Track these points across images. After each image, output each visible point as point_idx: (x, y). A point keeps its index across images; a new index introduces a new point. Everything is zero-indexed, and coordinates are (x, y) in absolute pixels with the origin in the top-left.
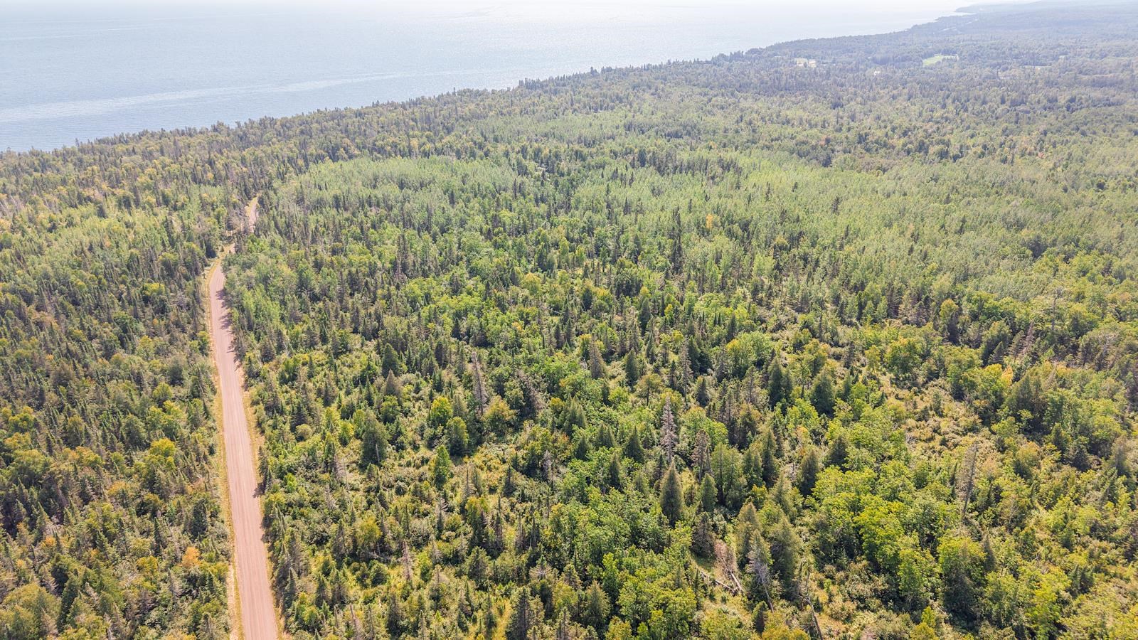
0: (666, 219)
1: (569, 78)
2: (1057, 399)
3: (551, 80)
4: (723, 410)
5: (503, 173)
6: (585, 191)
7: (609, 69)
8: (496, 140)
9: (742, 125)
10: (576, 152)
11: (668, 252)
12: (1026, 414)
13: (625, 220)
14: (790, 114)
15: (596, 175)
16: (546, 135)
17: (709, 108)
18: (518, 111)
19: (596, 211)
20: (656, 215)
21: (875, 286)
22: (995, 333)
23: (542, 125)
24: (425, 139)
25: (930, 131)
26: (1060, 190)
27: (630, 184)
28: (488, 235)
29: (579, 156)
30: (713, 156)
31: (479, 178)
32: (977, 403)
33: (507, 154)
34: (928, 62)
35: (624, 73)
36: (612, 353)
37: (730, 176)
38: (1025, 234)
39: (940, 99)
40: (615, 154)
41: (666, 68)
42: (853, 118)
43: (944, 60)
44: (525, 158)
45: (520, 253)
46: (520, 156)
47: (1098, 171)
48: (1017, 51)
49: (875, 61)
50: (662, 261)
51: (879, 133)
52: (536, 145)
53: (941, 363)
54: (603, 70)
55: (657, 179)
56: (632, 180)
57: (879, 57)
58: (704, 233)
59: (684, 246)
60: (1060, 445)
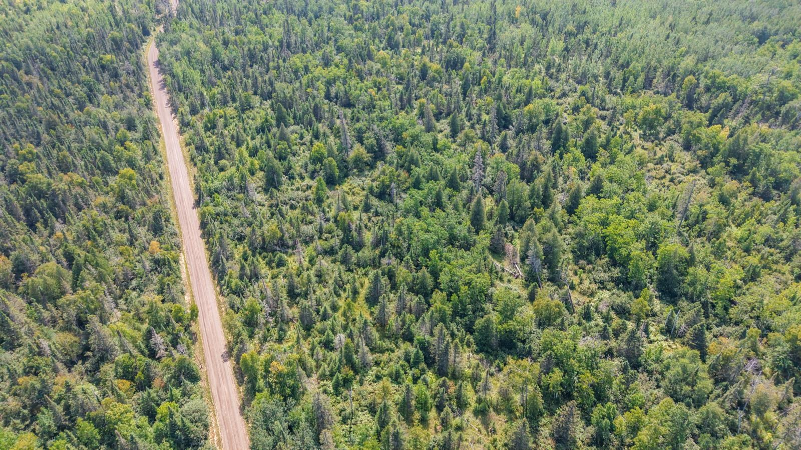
11: (485, 36)
12: (733, 161)
21: (637, 65)
32: (699, 153)
50: (480, 42)
53: (678, 123)
58: (513, 21)
59: (497, 31)
60: (754, 182)
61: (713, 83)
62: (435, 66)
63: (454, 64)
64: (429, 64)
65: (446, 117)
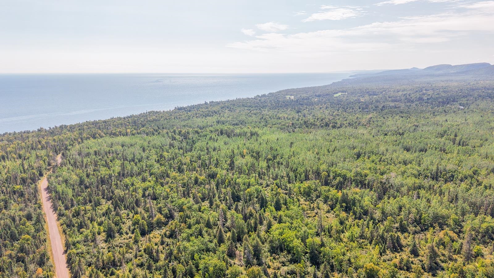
0: (229, 152)
1: (196, 105)
2: (353, 198)
3: (188, 107)
4: (242, 211)
5: (165, 140)
6: (198, 145)
7: (213, 102)
8: (163, 128)
9: (262, 120)
10: (196, 131)
11: (228, 162)
12: (344, 204)
13: (213, 153)
14: (280, 116)
15: (203, 139)
16: (184, 126)
17: (250, 114)
18: (173, 117)
19: (202, 151)
20: (225, 151)
21: (301, 170)
22: (338, 181)
23: (183, 122)
24: (133, 129)
25: (330, 119)
26: (371, 136)
27: (216, 141)
28: (158, 161)
29: (197, 132)
30: (249, 131)
31: (155, 142)
32: (329, 203)
33: (167, 133)
34: (335, 95)
35: (218, 103)
36: (205, 198)
37: (254, 137)
38: (356, 151)
39: (337, 108)
40: (212, 132)
41: (235, 101)
42: (304, 116)
43: (341, 94)
44: (175, 134)
45: (171, 167)
46: (173, 134)
47: (385, 130)
48: (368, 90)
49: (316, 96)
50: (226, 166)
51: (312, 121)
52: (179, 129)
53: (320, 193)
54: (210, 102)
55: (227, 139)
56: (217, 140)
57: (317, 94)
58: (243, 156)
59: (235, 161)
60: (355, 213)
61: (336, 174)
62: (203, 177)
63: (213, 176)
64: (199, 177)
65: (207, 200)
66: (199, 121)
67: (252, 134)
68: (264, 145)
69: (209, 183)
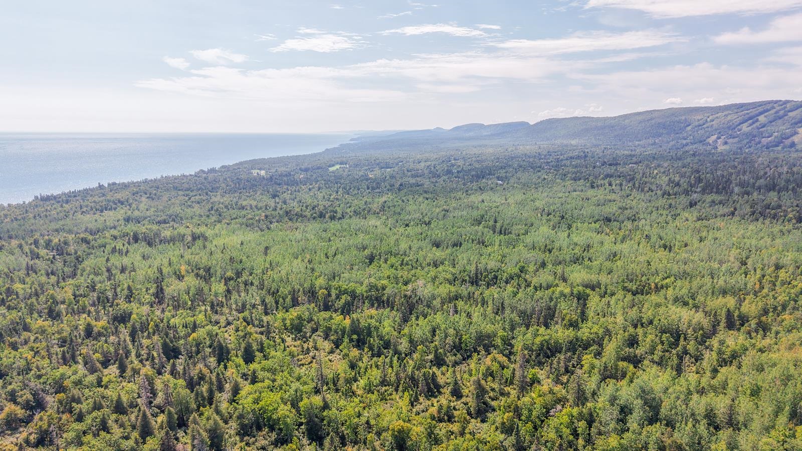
0: (152, 273)
1: (80, 191)
2: (367, 325)
3: (64, 194)
4: (184, 374)
5: (16, 259)
6: (88, 264)
7: (114, 184)
8: (10, 237)
9: (213, 212)
10: (82, 239)
11: (152, 291)
12: (355, 337)
13: (121, 277)
14: (244, 203)
15: (99, 252)
16: (57, 230)
17: (189, 203)
18: (31, 216)
19: (96, 274)
20: (144, 271)
21: (285, 290)
22: (344, 301)
23: (52, 224)
25: (327, 206)
26: (388, 229)
27: (126, 255)
29: (85, 241)
30: (188, 232)
32: (332, 338)
33: (20, 246)
34: (331, 169)
35: (125, 186)
36: (110, 361)
37: (199, 243)
38: (367, 252)
39: (336, 189)
40: (115, 238)
41: (159, 180)
42: (285, 202)
43: (340, 168)
44: (38, 248)
45: (31, 311)
46: (33, 246)
47: (406, 218)
48: (378, 161)
49: (300, 169)
50: (148, 298)
51: (297, 210)
52: (46, 237)
53: (318, 324)
54: (109, 185)
55: (147, 250)
56: (127, 252)
57: (303, 167)
58: (180, 277)
59: (164, 287)
60: (371, 348)
61: (340, 291)
62: (102, 323)
63: (122, 319)
64: (93, 323)
65: (114, 363)
66: (89, 220)
67: (195, 238)
68: (219, 256)
69: (116, 333)
